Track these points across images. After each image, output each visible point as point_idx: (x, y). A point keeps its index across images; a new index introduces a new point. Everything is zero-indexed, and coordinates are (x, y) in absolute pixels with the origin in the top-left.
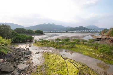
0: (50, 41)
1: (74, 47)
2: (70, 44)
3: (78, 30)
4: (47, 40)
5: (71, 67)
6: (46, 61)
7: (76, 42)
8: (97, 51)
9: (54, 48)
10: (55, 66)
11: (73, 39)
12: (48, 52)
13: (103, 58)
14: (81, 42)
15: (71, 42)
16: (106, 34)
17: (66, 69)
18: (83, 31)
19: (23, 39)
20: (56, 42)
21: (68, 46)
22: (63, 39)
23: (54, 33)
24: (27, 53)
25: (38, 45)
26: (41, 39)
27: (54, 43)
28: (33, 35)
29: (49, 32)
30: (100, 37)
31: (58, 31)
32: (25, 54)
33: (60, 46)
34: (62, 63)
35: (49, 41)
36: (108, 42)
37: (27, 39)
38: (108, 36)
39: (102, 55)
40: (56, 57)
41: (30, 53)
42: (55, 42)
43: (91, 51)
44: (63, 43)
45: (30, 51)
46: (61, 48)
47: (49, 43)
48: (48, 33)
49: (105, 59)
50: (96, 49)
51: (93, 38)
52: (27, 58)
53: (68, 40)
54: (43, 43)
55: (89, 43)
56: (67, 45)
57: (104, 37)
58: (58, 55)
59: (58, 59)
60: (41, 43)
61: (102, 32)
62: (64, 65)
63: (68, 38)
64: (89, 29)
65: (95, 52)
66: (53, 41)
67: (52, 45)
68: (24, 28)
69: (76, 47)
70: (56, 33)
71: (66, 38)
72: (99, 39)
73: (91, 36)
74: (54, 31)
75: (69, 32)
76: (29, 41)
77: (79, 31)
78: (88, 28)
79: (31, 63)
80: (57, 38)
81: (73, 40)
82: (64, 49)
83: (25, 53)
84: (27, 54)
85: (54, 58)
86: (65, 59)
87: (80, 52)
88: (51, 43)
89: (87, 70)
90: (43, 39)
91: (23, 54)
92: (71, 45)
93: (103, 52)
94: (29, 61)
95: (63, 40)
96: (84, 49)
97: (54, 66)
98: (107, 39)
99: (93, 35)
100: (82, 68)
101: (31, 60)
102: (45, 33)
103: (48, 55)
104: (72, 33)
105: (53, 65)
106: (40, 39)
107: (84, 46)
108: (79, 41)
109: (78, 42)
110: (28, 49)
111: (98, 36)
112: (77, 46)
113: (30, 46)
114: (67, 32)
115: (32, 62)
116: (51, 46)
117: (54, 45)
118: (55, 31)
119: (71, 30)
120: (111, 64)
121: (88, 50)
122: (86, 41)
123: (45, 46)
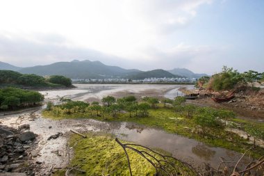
0: (90, 103)
1: (147, 116)
2: (136, 108)
3: (153, 77)
4: (82, 100)
5: (140, 162)
6: (78, 155)
7: (151, 105)
8: (192, 121)
9: (100, 120)
10: (102, 166)
11: (143, 97)
12: (84, 132)
13: (202, 135)
14: (160, 104)
15: (139, 103)
16: (207, 85)
17: (128, 171)
18: (164, 79)
19: (12, 101)
20: (105, 106)
21: (133, 114)
22: (121, 98)
23: (99, 83)
24: (23, 139)
25: (57, 115)
26: (65, 100)
27: (98, 108)
28: (43, 89)
29: (87, 80)
30: (196, 91)
31: (110, 80)
32: (16, 143)
33: (114, 116)
34: (119, 156)
35: (87, 105)
36: (210, 101)
37: (23, 99)
38: (210, 89)
39: (201, 130)
40: (105, 143)
41: (33, 138)
42: (101, 105)
43: (181, 122)
44: (122, 108)
45: (32, 134)
46: (115, 120)
47: (86, 109)
48: (84, 83)
49: (206, 137)
50: (190, 117)
51: (183, 95)
52: (21, 153)
53: (131, 99)
54: (72, 110)
55: (176, 106)
56: (130, 111)
57: (203, 92)
58: (109, 138)
59: (109, 148)
60: (66, 110)
61: (199, 82)
62: (124, 159)
63: (132, 95)
64: (175, 76)
65: (187, 124)
66: (97, 103)
67: (94, 112)
68: (15, 70)
69: (150, 115)
70: (103, 83)
71: (128, 96)
72: (193, 97)
73: (180, 90)
74: (100, 80)
75: (134, 81)
76: (31, 106)
77: (156, 80)
78: (173, 73)
79: (33, 167)
80: (106, 96)
81: (144, 100)
82: (125, 120)
83: (14, 139)
84: (23, 143)
85: (100, 145)
86: (124, 146)
87: (158, 127)
88: (93, 109)
89: (173, 165)
90: (69, 100)
91: (11, 143)
92: (138, 111)
93: (203, 122)
94: (27, 163)
95: (121, 100)
96: (167, 120)
97: (98, 168)
98: (209, 96)
99: (184, 88)
100: (163, 163)
101: (35, 157)
102: (76, 83)
103: (85, 140)
104: (141, 83)
105: (97, 163)
106: (62, 99)
107: (166, 113)
108: (156, 101)
109: (153, 103)
110: (27, 127)
111: (192, 89)
112: (152, 113)
113: (33, 118)
114: (130, 82)
115: (37, 163)
116: (93, 117)
117: (99, 113)
118: (103, 78)
119: (138, 77)
120: (216, 146)
121: (174, 122)
122: (170, 102)
123: (77, 118)
